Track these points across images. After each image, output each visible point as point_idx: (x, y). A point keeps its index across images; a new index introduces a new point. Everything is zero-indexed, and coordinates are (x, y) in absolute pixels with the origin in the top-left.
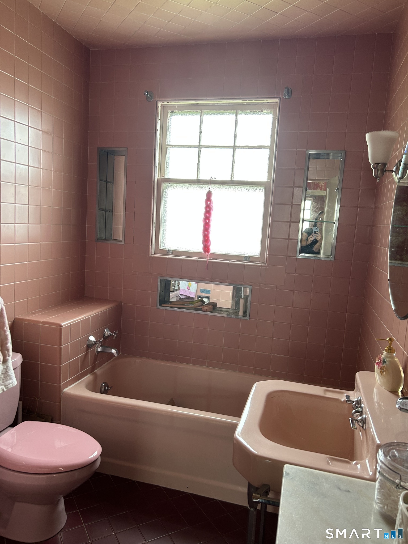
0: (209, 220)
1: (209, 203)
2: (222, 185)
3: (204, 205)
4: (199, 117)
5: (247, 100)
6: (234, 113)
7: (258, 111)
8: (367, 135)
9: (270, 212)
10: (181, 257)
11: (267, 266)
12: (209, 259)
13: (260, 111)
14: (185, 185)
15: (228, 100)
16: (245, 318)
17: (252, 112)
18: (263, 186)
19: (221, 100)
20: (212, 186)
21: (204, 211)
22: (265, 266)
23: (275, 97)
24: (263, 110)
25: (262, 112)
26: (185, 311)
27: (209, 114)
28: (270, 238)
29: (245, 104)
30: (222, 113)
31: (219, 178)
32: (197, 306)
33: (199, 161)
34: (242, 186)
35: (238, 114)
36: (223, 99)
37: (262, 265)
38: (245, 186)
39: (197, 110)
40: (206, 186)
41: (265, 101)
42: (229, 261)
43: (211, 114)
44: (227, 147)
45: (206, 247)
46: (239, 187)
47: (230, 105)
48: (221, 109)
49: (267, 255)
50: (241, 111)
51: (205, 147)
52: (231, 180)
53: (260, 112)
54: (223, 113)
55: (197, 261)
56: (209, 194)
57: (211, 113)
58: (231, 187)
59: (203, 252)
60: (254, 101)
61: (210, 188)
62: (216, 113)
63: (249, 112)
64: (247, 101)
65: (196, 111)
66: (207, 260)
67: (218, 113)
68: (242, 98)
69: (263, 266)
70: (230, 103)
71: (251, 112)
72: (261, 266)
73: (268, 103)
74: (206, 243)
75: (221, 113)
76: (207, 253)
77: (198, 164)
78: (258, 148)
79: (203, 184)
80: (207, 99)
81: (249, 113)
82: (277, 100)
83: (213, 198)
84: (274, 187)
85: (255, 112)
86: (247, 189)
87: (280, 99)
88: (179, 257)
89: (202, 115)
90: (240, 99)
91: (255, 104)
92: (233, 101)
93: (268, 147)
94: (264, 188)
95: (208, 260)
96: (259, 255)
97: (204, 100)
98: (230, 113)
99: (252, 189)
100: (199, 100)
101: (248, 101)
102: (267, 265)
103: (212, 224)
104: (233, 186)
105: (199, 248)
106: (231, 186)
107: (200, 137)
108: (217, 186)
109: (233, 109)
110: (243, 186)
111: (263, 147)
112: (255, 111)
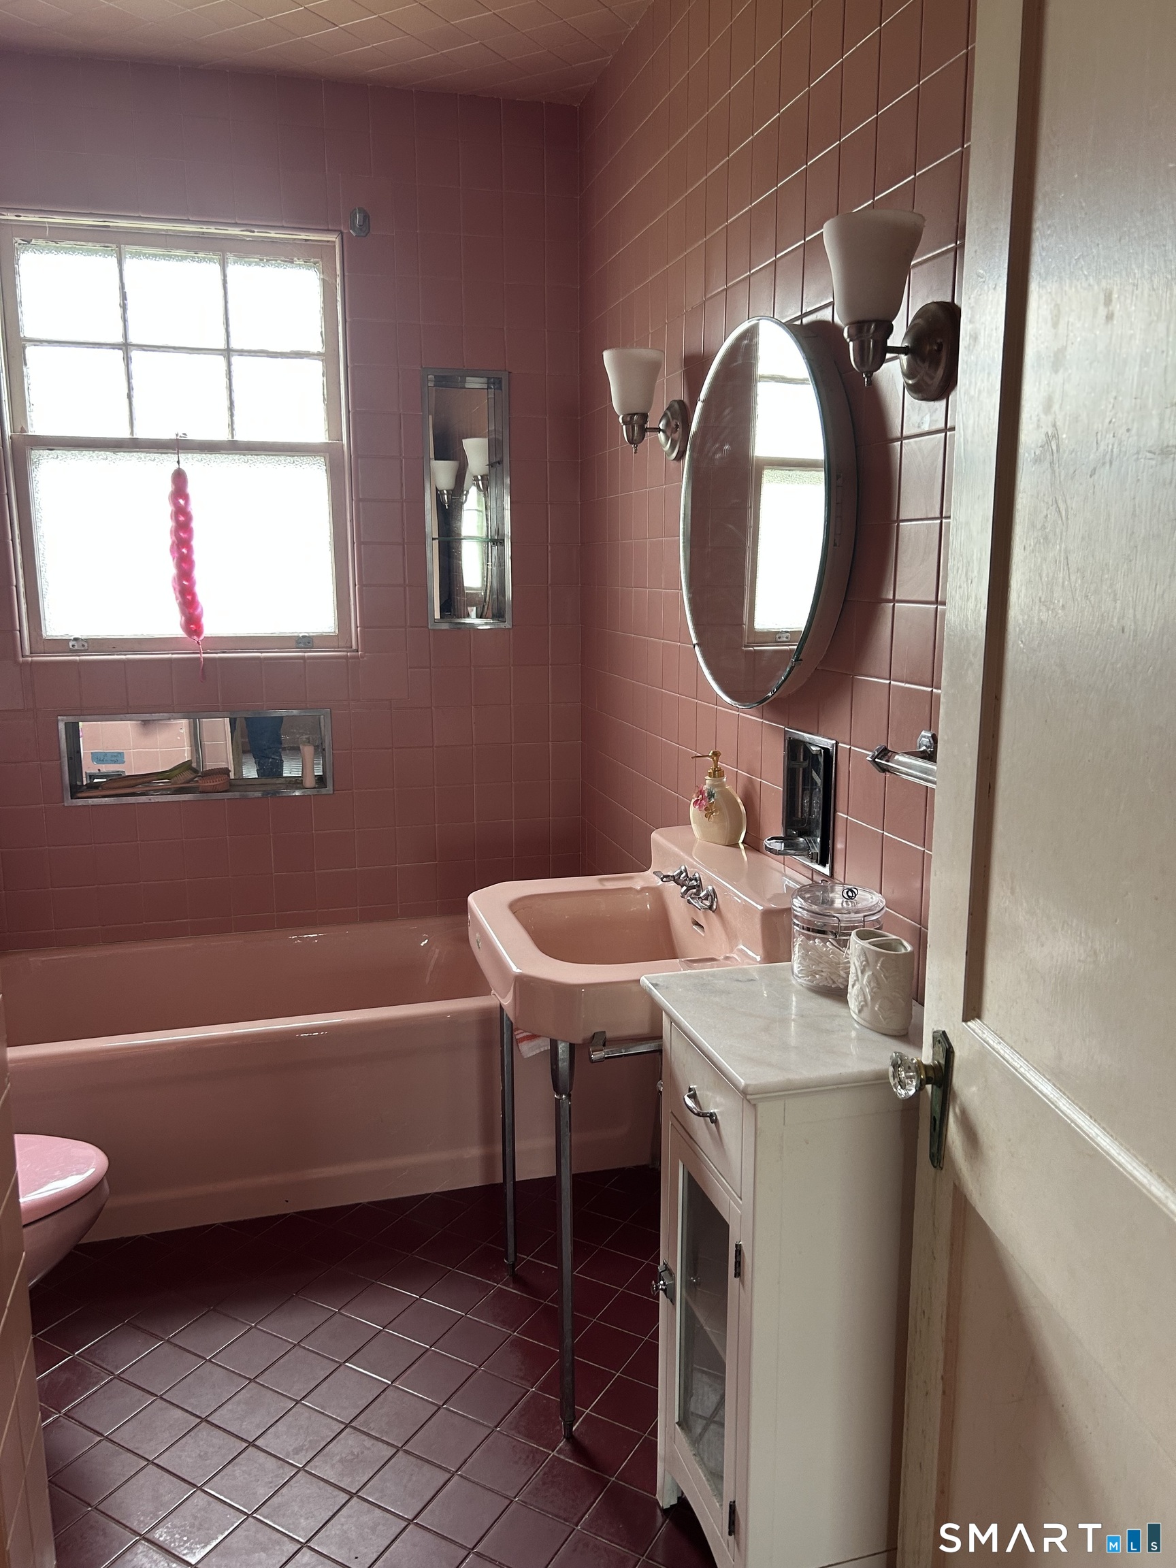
0: (190, 548)
1: (182, 502)
2: (211, 454)
3: (168, 509)
4: (113, 261)
5: (256, 230)
6: (214, 259)
7: (281, 261)
8: (606, 355)
9: (352, 520)
10: (117, 655)
11: (362, 657)
12: (204, 653)
13: (286, 261)
14: (100, 453)
15: (203, 224)
16: (324, 791)
17: (265, 260)
18: (321, 456)
19: (181, 223)
20: (182, 457)
21: (169, 524)
22: (357, 657)
23: (328, 230)
24: (295, 259)
25: (292, 262)
26: (153, 801)
27: (142, 258)
28: (359, 584)
29: (248, 239)
30: (181, 256)
31: (196, 434)
32: (183, 781)
33: (130, 388)
34: (266, 455)
35: (228, 263)
36: (189, 220)
37: (349, 654)
38: (273, 455)
39: (106, 245)
40: (163, 455)
41: (303, 236)
42: (261, 652)
43: (147, 256)
44: (210, 352)
45: (192, 623)
46: (259, 457)
47: (202, 237)
48: (177, 248)
49: (359, 629)
50: (235, 256)
51: (145, 348)
52: (230, 439)
53: (286, 263)
54: (183, 258)
55: (170, 660)
56: (179, 479)
57: (149, 256)
58: (236, 457)
59: (186, 636)
60: (273, 234)
61: (178, 462)
62: (163, 255)
63: (256, 262)
64: (254, 232)
65: (103, 244)
66: (199, 655)
67: (168, 256)
68: (240, 224)
69: (352, 657)
70: (203, 233)
71: (263, 260)
72: (346, 657)
73: (308, 243)
74: (191, 611)
75: (178, 256)
76: (195, 637)
77: (130, 397)
78: (294, 356)
79: (155, 450)
80: (139, 218)
81: (257, 264)
82: (333, 238)
83: (191, 489)
84: (352, 457)
85: (274, 262)
86: (279, 463)
87: (342, 236)
88: (114, 655)
89: (123, 257)
90: (236, 225)
91: (274, 241)
92: (216, 229)
93: (319, 354)
94: (323, 460)
95: (203, 655)
96: (333, 631)
97: (129, 220)
98: (204, 258)
99: (294, 462)
100: (115, 218)
101: (257, 234)
102: (360, 653)
103: (197, 556)
104: (242, 456)
105: (170, 625)
106: (236, 454)
107: (125, 321)
108: (195, 455)
109: (213, 250)
110: (269, 455)
111: (307, 354)
112: (272, 260)
